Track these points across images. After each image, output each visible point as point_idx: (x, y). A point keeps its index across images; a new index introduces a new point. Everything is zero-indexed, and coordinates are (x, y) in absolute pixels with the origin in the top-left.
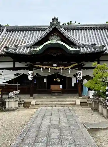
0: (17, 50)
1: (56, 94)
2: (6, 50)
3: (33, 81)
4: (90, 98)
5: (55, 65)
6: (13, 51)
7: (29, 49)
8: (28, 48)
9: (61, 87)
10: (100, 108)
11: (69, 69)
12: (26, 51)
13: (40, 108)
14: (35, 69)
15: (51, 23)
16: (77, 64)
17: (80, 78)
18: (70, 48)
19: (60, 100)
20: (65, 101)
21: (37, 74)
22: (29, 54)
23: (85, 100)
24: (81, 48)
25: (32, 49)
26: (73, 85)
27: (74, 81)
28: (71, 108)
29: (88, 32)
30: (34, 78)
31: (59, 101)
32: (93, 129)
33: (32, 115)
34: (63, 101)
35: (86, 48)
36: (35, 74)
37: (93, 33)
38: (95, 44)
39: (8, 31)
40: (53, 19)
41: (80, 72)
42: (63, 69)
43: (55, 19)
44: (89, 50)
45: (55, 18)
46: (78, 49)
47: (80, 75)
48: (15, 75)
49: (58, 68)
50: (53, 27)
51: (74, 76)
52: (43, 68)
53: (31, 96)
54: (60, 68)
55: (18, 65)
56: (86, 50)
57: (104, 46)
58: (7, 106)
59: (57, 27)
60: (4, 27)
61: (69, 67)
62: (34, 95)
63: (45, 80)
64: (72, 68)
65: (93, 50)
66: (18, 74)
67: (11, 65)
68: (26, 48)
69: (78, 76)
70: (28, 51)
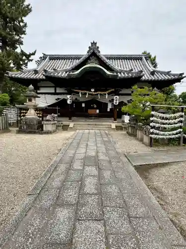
0: (56, 74)
1: (93, 118)
2: (45, 73)
3: (72, 105)
4: (126, 122)
5: (93, 90)
6: (52, 74)
7: (68, 73)
8: (66, 72)
9: (98, 111)
10: (139, 133)
11: (106, 94)
12: (64, 75)
13: (78, 131)
14: (74, 95)
15: (90, 47)
16: (113, 90)
17: (116, 103)
18: (108, 73)
19: (97, 123)
20: (101, 125)
21: (76, 99)
22: (67, 78)
23: (120, 124)
24: (119, 74)
25: (71, 73)
26: (109, 110)
27: (110, 106)
28: (106, 132)
29: (124, 62)
30: (73, 102)
31: (96, 125)
32: (141, 165)
33: (67, 140)
34: (99, 125)
35: (124, 73)
36: (74, 99)
37: (129, 63)
38: (132, 70)
39: (50, 60)
40: (92, 44)
41: (116, 98)
42: (100, 94)
43: (94, 44)
44: (127, 75)
45: (94, 42)
46: (115, 74)
47: (116, 100)
48: (56, 99)
49: (95, 93)
50: (92, 51)
51: (110, 101)
52: (81, 93)
53: (70, 119)
54: (97, 93)
55: (59, 90)
56: (123, 75)
57: (142, 71)
58: (44, 129)
59: (96, 51)
60: (47, 55)
61: (107, 93)
62: (73, 118)
63: (83, 105)
64: (108, 94)
65: (130, 75)
66: (59, 99)
67: (52, 90)
68: (65, 72)
69: (115, 101)
70: (67, 75)
